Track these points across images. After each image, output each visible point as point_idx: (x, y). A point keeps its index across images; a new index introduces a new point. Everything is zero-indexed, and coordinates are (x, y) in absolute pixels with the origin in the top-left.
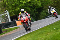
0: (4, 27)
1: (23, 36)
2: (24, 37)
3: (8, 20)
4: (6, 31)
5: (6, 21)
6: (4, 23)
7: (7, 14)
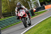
3: (39, 5)
4: (38, 14)
5: (37, 6)
7: (37, 1)
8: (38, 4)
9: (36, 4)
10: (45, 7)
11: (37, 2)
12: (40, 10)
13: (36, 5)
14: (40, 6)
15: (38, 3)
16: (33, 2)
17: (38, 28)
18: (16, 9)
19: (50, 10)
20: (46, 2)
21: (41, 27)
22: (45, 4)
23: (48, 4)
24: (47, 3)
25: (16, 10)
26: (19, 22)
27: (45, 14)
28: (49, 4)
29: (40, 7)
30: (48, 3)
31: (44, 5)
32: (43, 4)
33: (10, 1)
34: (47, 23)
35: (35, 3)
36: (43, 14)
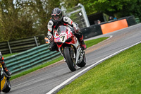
3: (85, 24)
5: (80, 26)
7: (80, 12)
8: (83, 20)
9: (77, 19)
10: (103, 27)
11: (80, 14)
12: (89, 35)
14: (88, 25)
15: (82, 17)
16: (70, 14)
17: (84, 85)
18: (50, 24)
19: (114, 35)
20: (104, 15)
21: (91, 83)
22: (102, 20)
23: (110, 20)
24: (107, 17)
25: (50, 28)
26: (30, 69)
27: (103, 46)
28: (112, 20)
29: (87, 28)
30: (110, 15)
31: (99, 23)
32: (97, 20)
33: (5, 11)
34: (107, 71)
35: (75, 16)
36: (97, 49)
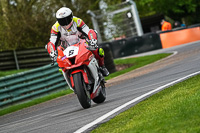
0: (120, 52)
1: (184, 81)
2: (185, 85)
3: (135, 30)
4: (129, 66)
5: (127, 33)
6: (122, 40)
7: (129, 11)
10: (163, 37)
13: (123, 29)
14: (140, 33)
17: (129, 126)
19: (181, 51)
21: (140, 123)
23: (174, 27)
29: (138, 38)
33: (12, 3)
34: (167, 106)
